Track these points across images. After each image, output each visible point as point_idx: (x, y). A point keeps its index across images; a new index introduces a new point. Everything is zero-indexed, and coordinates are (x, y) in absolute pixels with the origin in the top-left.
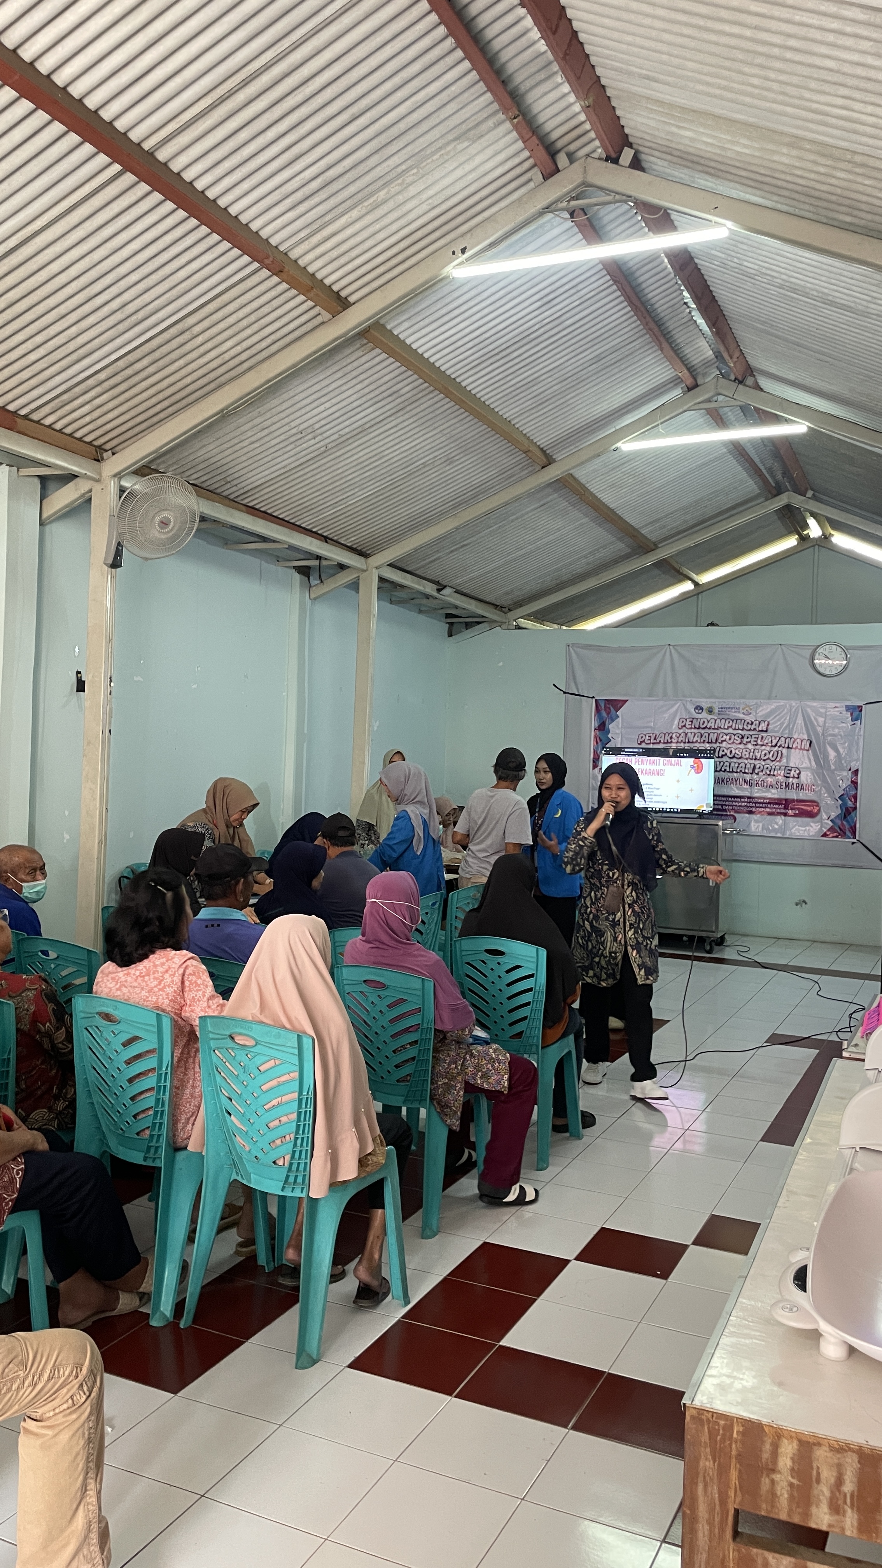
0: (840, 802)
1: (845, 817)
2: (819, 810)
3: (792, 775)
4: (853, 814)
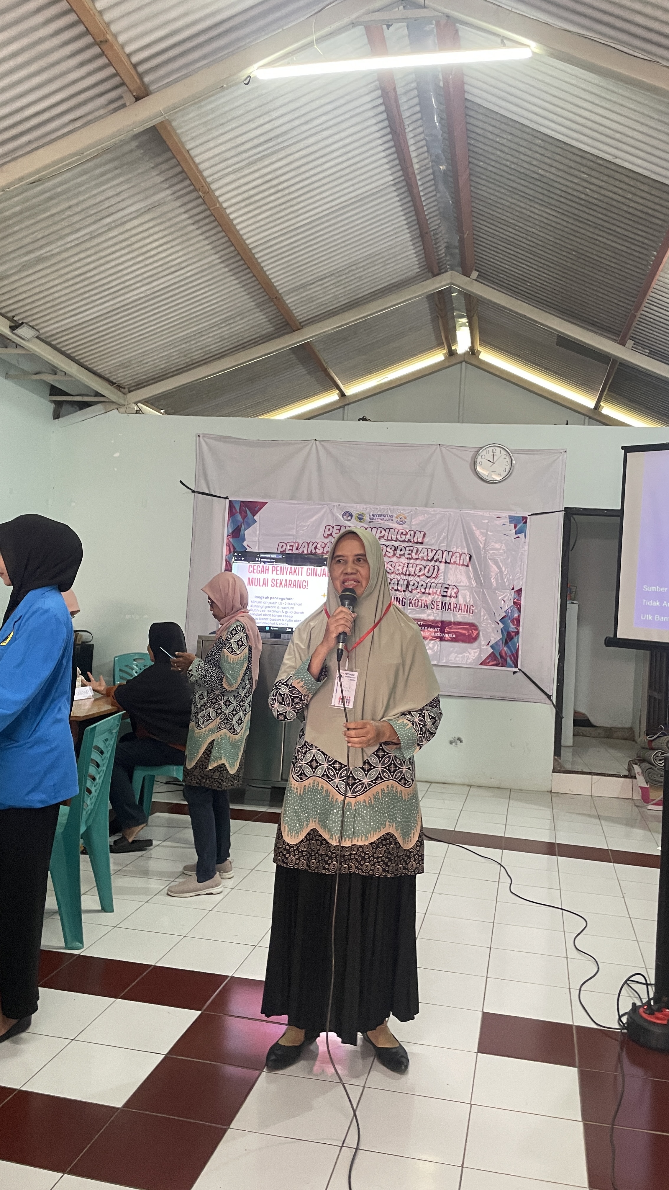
0: (501, 625)
1: (506, 643)
2: (478, 634)
3: (449, 594)
4: (515, 639)
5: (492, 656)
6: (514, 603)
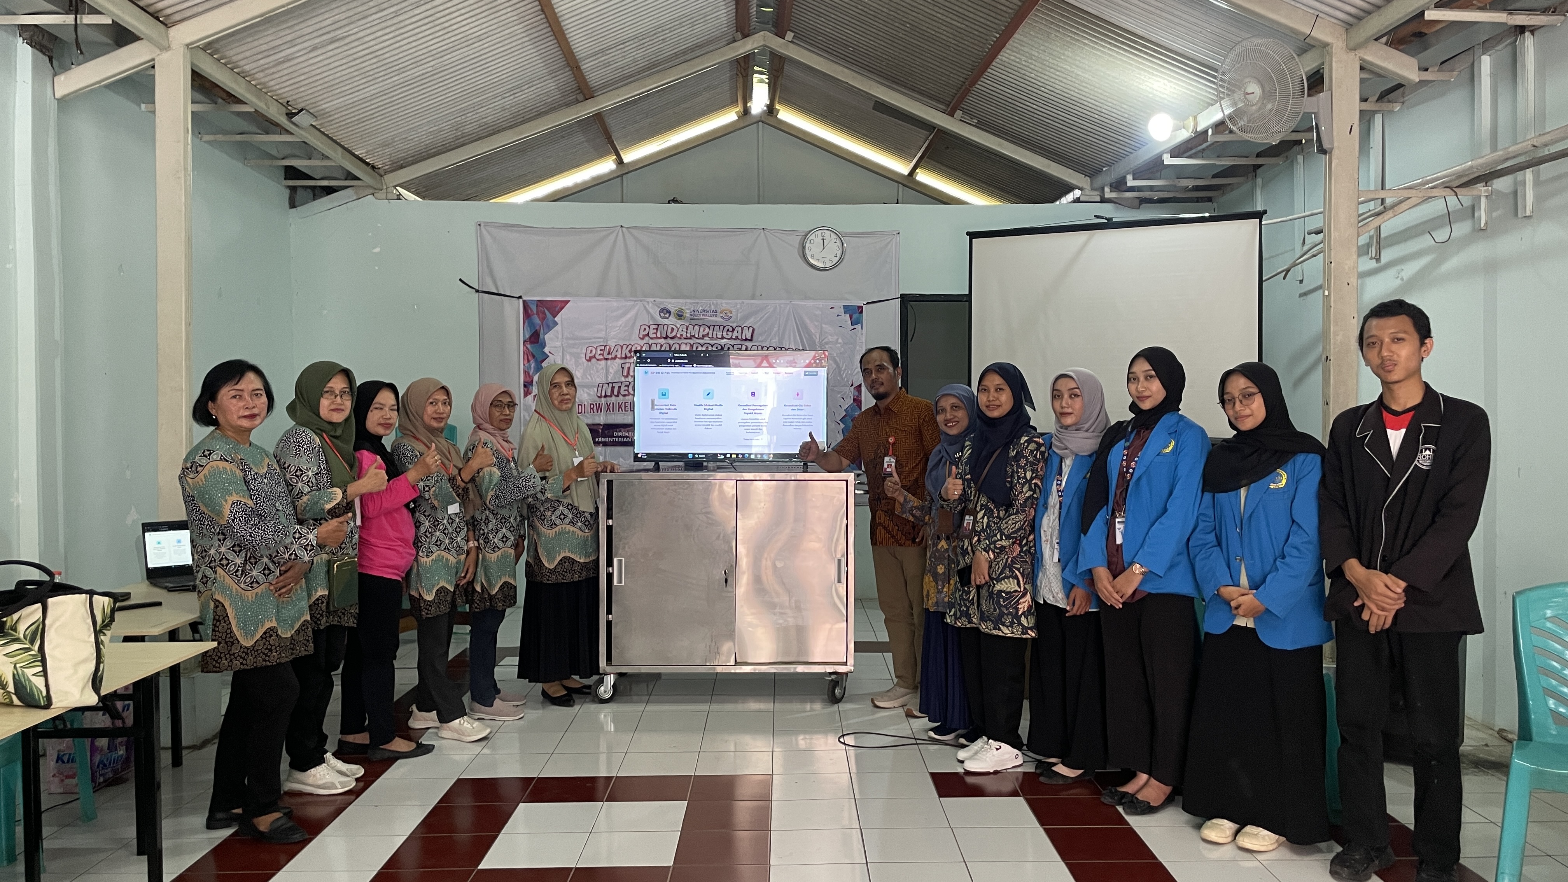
6: (854, 400)
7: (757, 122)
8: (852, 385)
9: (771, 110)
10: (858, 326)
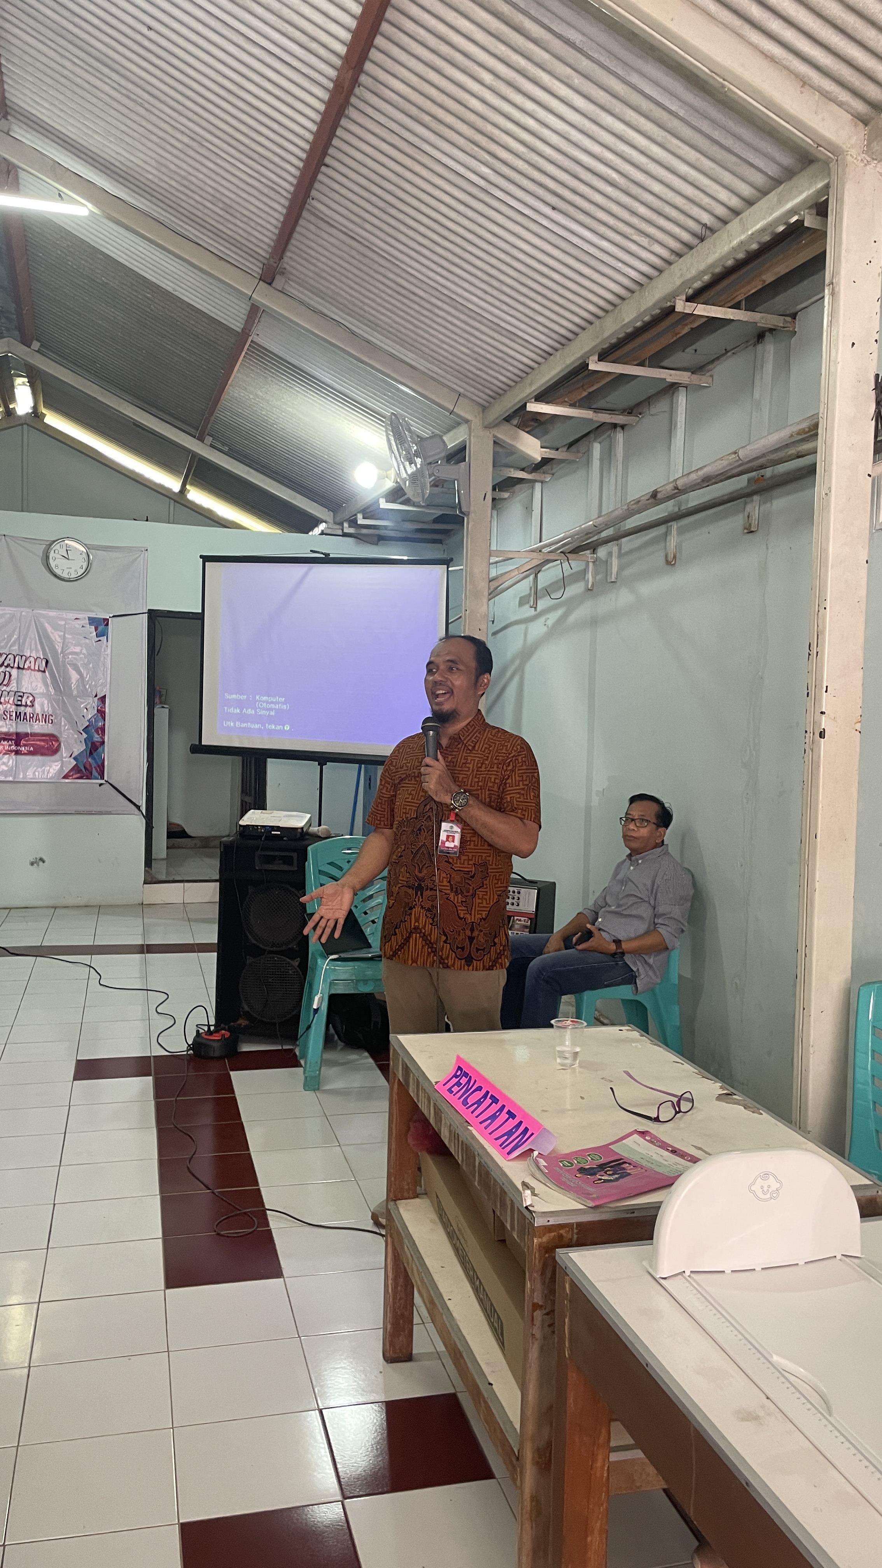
0: (85, 736)
1: (91, 753)
2: (59, 745)
3: (24, 703)
4: (100, 750)
5: (76, 769)
6: (98, 710)
7: (22, 425)
8: (96, 696)
9: (36, 414)
10: (104, 639)
